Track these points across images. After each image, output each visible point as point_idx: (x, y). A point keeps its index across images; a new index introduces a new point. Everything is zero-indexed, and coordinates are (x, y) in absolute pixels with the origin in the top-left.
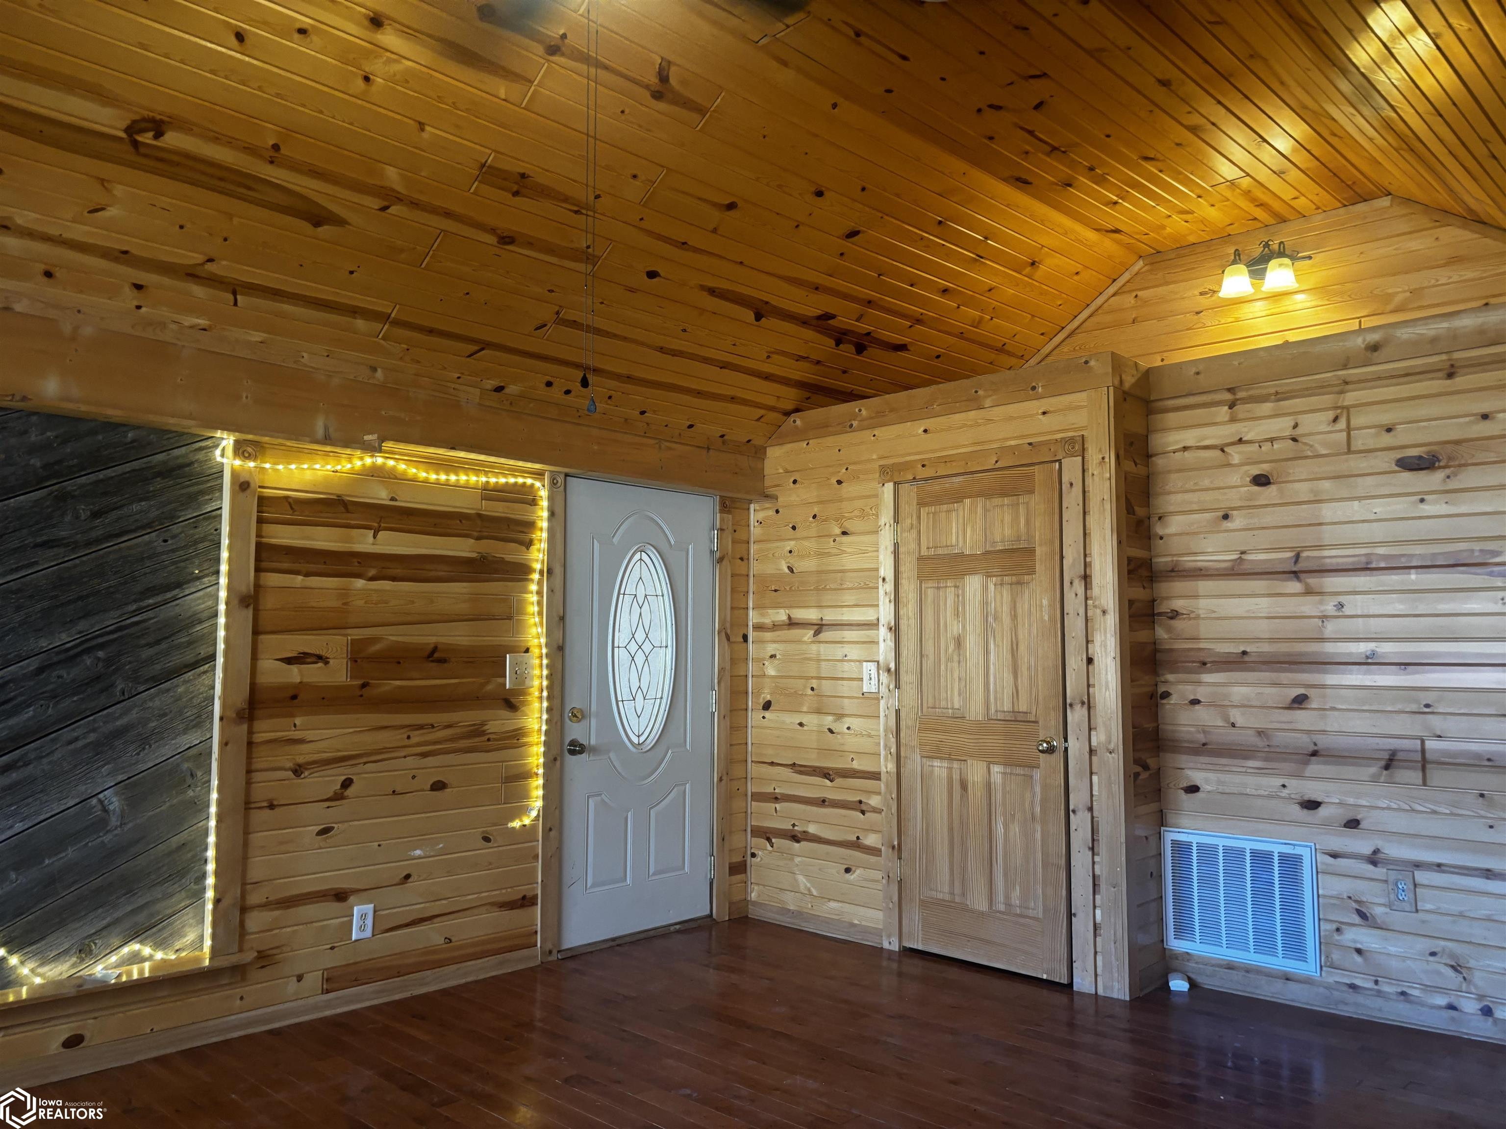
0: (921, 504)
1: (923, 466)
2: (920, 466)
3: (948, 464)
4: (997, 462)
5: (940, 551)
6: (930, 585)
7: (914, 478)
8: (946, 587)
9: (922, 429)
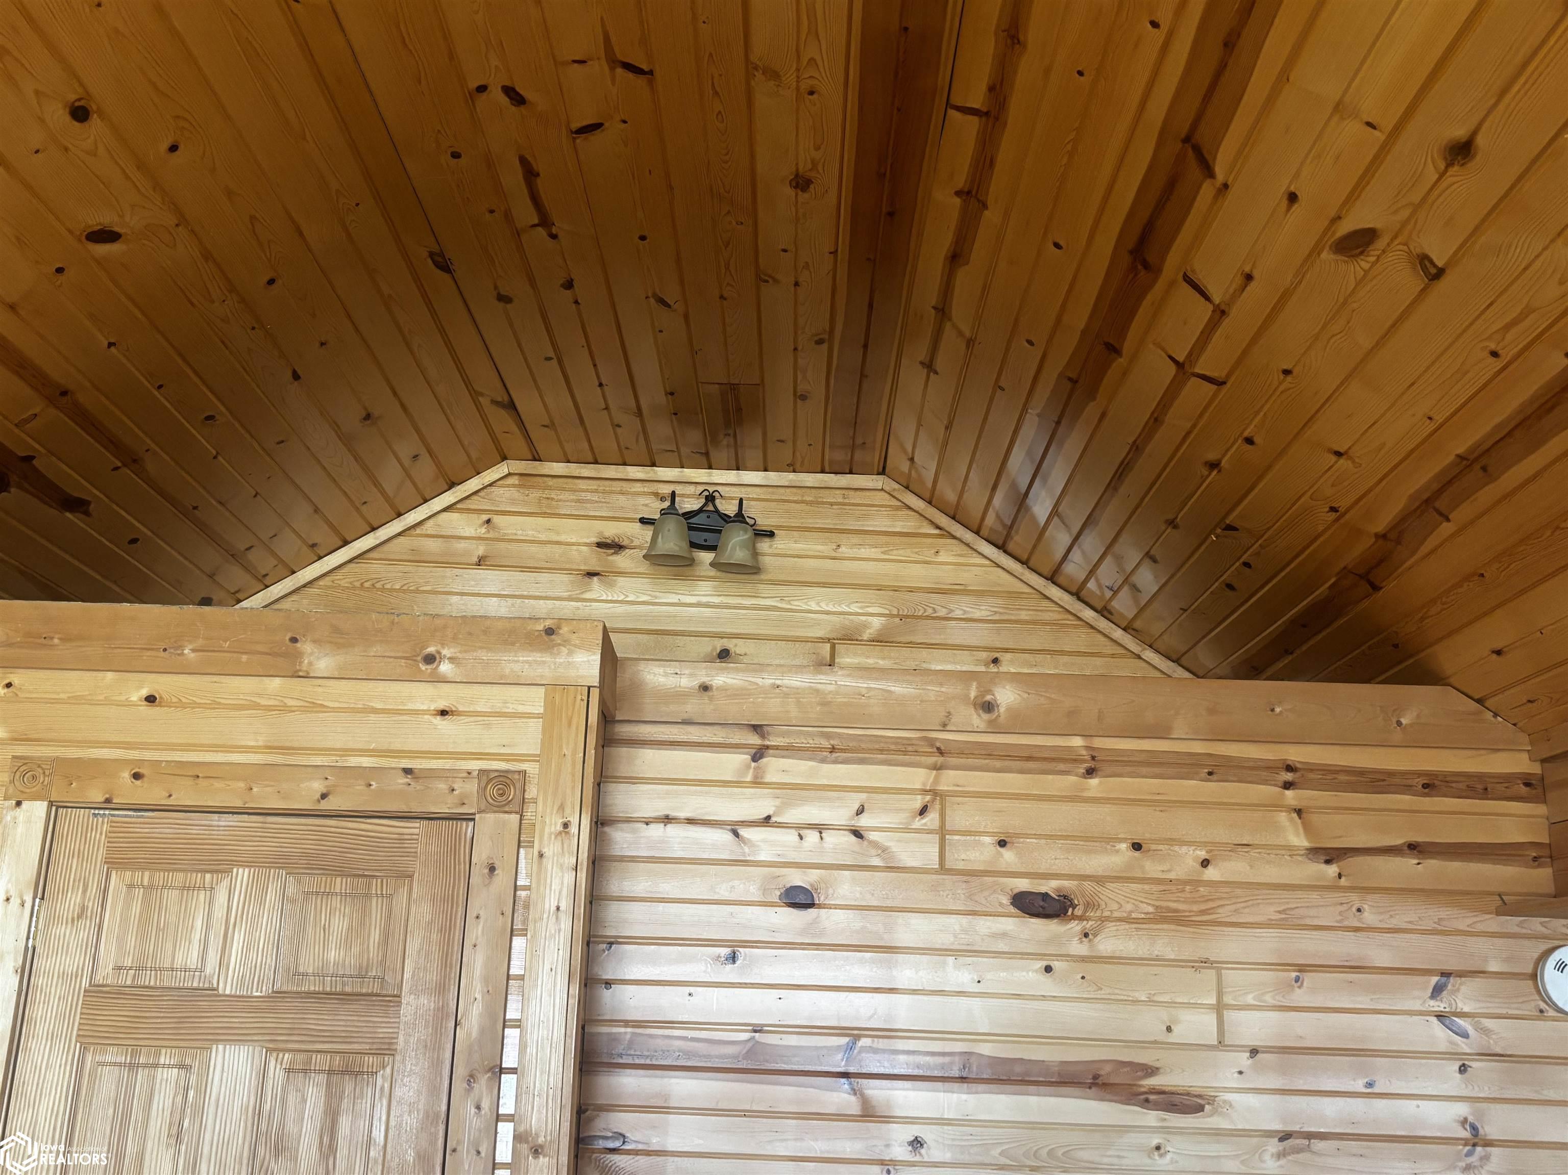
0: (114, 863)
1: (137, 776)
2: (126, 775)
3: (202, 783)
4: (324, 796)
5: (148, 979)
6: (109, 1058)
7: (108, 801)
8: (156, 1066)
9: (144, 692)
